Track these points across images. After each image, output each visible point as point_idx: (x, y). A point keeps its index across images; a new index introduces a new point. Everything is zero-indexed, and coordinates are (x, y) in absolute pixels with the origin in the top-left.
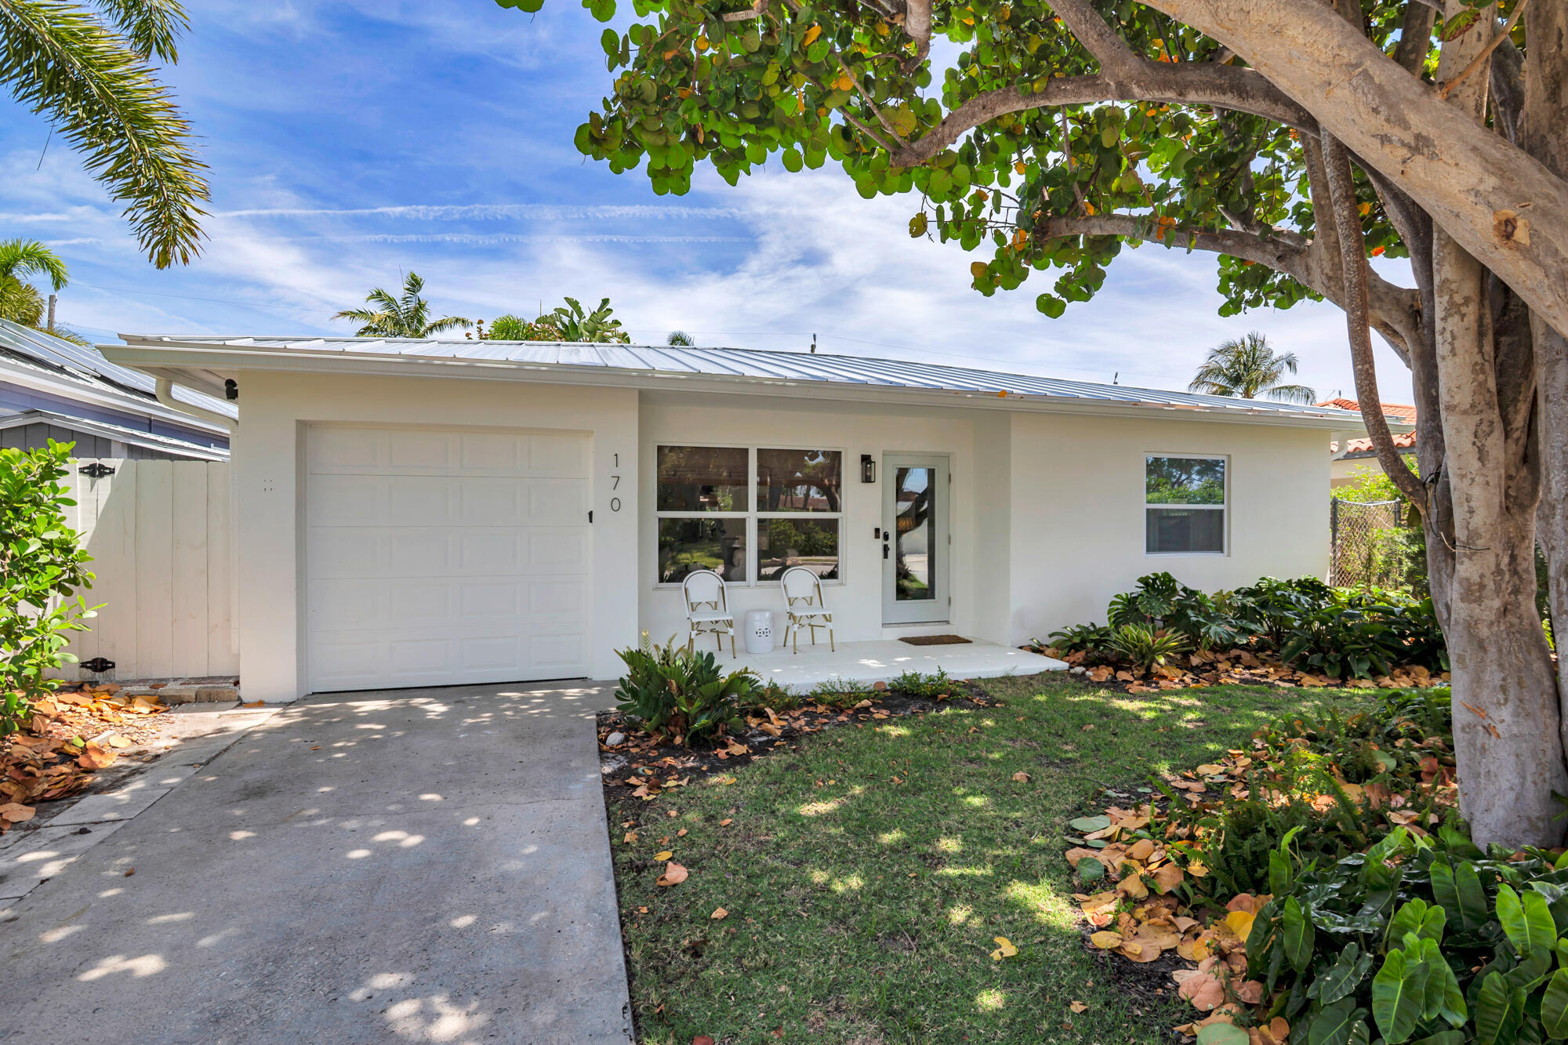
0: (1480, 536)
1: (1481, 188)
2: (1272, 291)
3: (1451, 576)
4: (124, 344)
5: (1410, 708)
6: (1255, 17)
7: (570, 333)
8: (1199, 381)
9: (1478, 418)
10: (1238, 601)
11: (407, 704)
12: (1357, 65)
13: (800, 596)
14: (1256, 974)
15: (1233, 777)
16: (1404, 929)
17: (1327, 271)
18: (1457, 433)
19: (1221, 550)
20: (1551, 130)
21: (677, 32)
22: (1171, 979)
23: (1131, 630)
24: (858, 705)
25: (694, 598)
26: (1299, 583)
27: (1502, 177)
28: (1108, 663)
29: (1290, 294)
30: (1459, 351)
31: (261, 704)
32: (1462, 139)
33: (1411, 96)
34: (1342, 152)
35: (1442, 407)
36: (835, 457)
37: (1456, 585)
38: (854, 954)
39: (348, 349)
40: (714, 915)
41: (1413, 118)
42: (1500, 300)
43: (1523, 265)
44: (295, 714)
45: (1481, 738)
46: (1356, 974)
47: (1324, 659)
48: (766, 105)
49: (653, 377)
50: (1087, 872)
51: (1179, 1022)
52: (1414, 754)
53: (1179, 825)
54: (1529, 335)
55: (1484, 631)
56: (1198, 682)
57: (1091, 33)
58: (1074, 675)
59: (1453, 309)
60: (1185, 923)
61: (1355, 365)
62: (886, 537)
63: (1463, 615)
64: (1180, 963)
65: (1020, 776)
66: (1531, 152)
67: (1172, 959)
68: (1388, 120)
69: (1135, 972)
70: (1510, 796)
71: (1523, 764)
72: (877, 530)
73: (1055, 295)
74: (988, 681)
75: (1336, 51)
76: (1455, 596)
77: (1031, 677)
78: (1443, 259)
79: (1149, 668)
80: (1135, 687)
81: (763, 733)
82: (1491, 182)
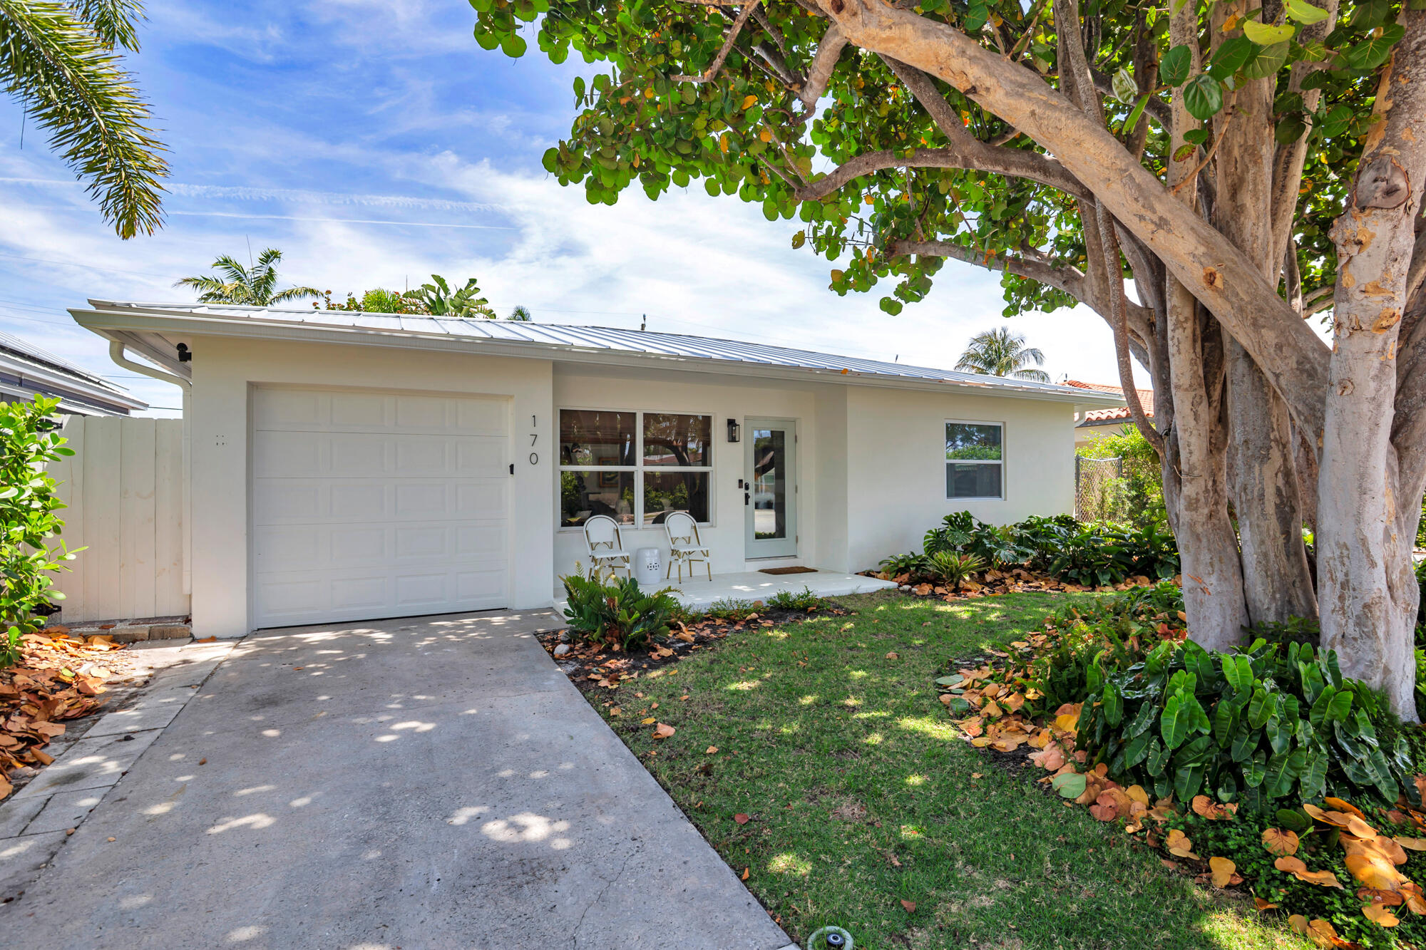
0: (1196, 469)
1: (1196, 253)
2: (1040, 299)
3: (1178, 496)
4: (93, 309)
5: (1145, 595)
6: (1064, 133)
7: (436, 308)
8: (962, 363)
9: (1193, 393)
10: (1017, 532)
11: (350, 633)
12: (1126, 171)
13: (680, 536)
14: (1081, 746)
15: (1035, 648)
16: (1174, 688)
17: (1096, 293)
18: (1182, 402)
19: (1000, 495)
20: (1232, 218)
21: (629, 84)
22: (1028, 758)
23: (941, 555)
24: (748, 618)
25: (594, 539)
26: (1057, 519)
27: (1207, 247)
28: (928, 582)
29: (1053, 301)
30: (1183, 351)
31: (213, 639)
32: (1185, 222)
33: (1157, 193)
34: (1111, 218)
35: (1172, 386)
36: (707, 420)
37: (1182, 501)
38: (820, 763)
39: (306, 320)
40: (708, 751)
41: (1158, 207)
42: (1204, 319)
43: (1219, 300)
44: (249, 647)
45: (1200, 595)
46: (1150, 718)
47: (1079, 573)
48: (696, 144)
49: (570, 351)
50: (957, 707)
51: (1040, 777)
52: (1152, 623)
53: (1015, 672)
54: (1221, 343)
55: (1200, 529)
56: (994, 592)
57: (947, 121)
58: (903, 592)
59: (1178, 324)
60: (1030, 728)
61: (1118, 358)
62: (747, 488)
63: (1187, 519)
64: (1031, 750)
65: (891, 654)
66: (1221, 230)
67: (1025, 748)
68: (1143, 206)
69: (1003, 757)
70: (1218, 630)
71: (1224, 609)
72: (741, 481)
73: (894, 298)
74: (840, 598)
75: (1113, 160)
76: (1182, 507)
77: (872, 594)
78: (1172, 293)
79: (957, 584)
80: (950, 597)
81: (680, 640)
82: (1202, 250)
